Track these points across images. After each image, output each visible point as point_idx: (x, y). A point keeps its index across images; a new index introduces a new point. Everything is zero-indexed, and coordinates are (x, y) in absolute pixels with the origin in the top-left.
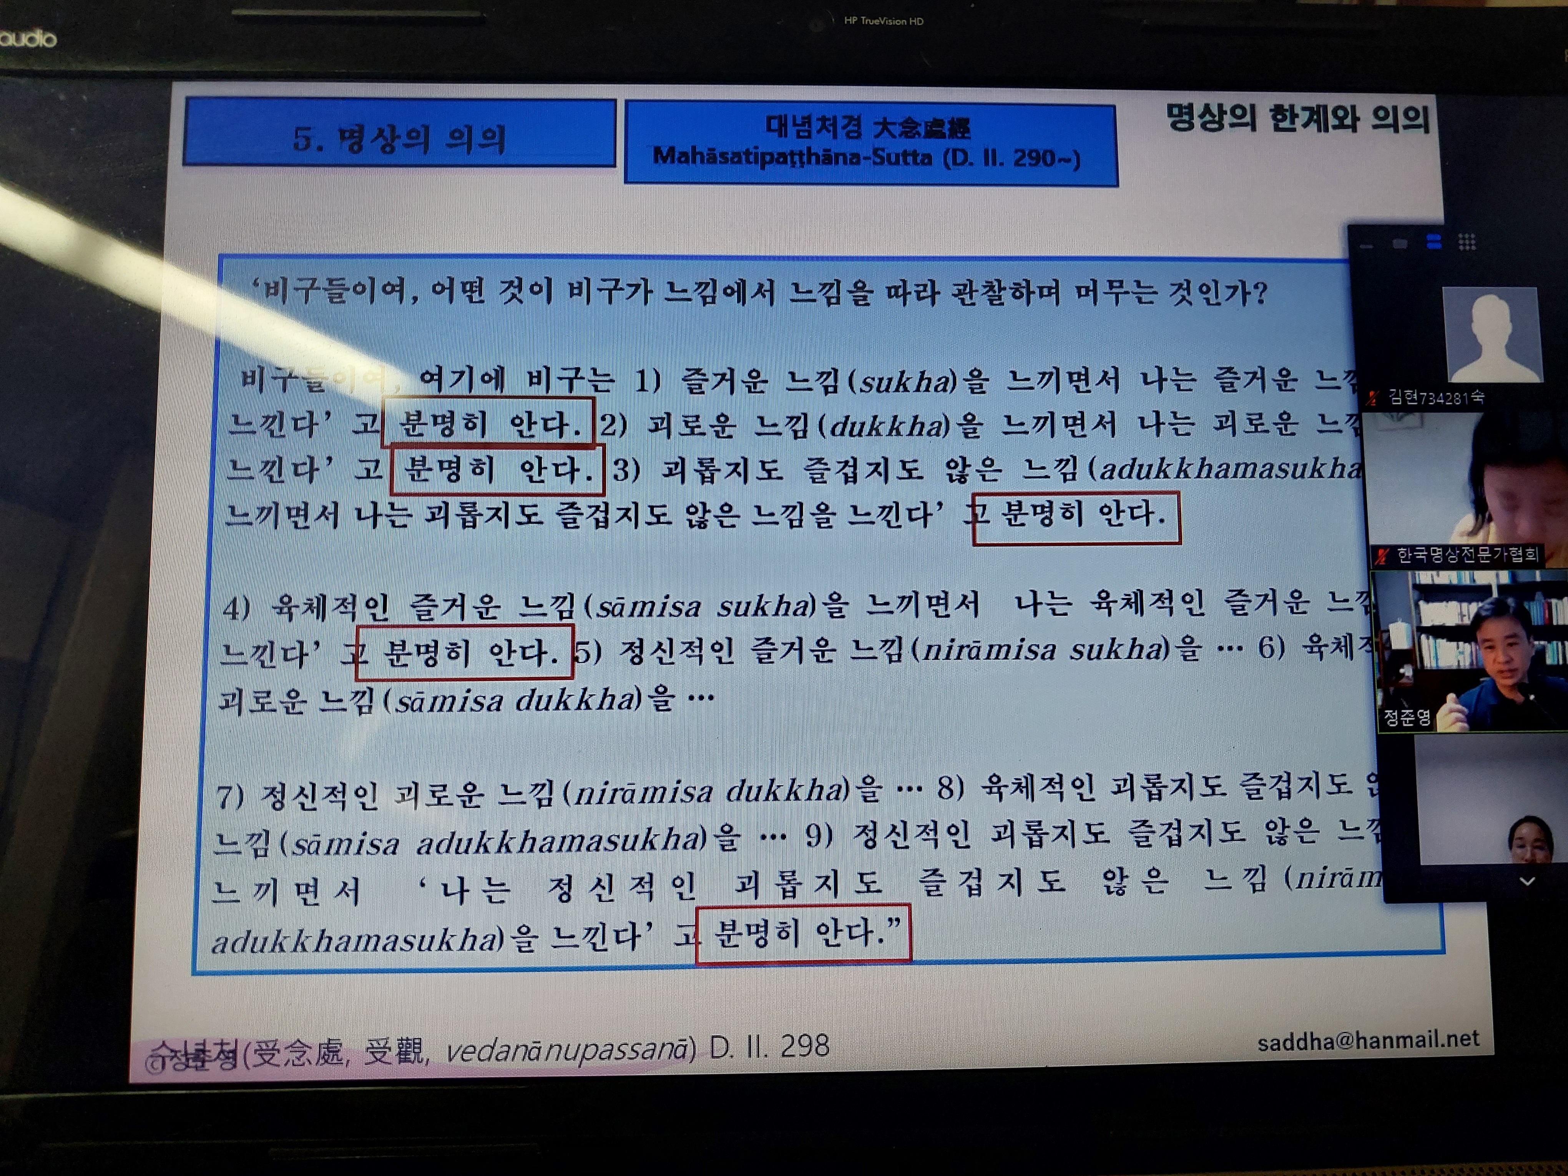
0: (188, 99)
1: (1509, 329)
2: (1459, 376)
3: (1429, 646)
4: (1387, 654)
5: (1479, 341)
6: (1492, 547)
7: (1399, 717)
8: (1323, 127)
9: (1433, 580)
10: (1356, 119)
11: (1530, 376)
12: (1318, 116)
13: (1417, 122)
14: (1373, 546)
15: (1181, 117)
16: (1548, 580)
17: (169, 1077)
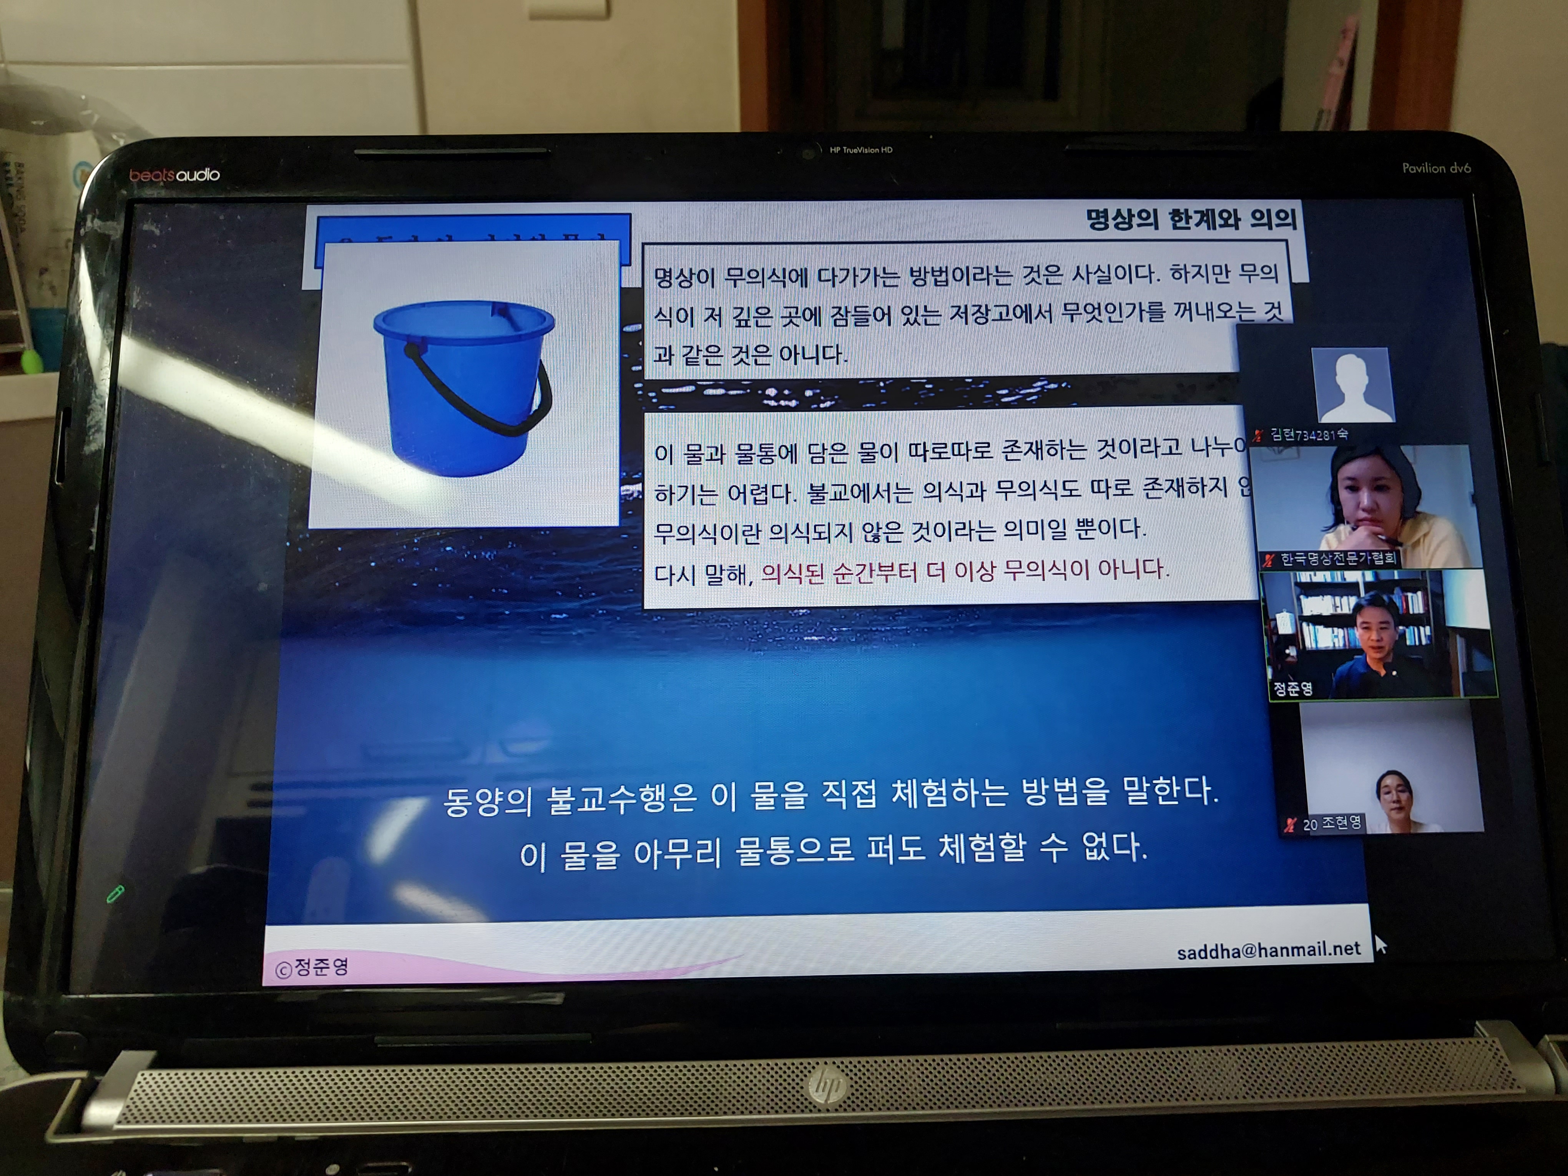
0: (319, 218)
1: (1365, 380)
2: (1328, 418)
3: (1309, 631)
4: (1275, 639)
5: (1343, 389)
6: (1358, 552)
7: (1287, 688)
8: (1212, 226)
9: (1311, 579)
11: (1385, 418)
12: (1207, 217)
13: (1287, 221)
14: (1261, 552)
15: (1098, 219)
16: (1405, 578)
17: (296, 980)
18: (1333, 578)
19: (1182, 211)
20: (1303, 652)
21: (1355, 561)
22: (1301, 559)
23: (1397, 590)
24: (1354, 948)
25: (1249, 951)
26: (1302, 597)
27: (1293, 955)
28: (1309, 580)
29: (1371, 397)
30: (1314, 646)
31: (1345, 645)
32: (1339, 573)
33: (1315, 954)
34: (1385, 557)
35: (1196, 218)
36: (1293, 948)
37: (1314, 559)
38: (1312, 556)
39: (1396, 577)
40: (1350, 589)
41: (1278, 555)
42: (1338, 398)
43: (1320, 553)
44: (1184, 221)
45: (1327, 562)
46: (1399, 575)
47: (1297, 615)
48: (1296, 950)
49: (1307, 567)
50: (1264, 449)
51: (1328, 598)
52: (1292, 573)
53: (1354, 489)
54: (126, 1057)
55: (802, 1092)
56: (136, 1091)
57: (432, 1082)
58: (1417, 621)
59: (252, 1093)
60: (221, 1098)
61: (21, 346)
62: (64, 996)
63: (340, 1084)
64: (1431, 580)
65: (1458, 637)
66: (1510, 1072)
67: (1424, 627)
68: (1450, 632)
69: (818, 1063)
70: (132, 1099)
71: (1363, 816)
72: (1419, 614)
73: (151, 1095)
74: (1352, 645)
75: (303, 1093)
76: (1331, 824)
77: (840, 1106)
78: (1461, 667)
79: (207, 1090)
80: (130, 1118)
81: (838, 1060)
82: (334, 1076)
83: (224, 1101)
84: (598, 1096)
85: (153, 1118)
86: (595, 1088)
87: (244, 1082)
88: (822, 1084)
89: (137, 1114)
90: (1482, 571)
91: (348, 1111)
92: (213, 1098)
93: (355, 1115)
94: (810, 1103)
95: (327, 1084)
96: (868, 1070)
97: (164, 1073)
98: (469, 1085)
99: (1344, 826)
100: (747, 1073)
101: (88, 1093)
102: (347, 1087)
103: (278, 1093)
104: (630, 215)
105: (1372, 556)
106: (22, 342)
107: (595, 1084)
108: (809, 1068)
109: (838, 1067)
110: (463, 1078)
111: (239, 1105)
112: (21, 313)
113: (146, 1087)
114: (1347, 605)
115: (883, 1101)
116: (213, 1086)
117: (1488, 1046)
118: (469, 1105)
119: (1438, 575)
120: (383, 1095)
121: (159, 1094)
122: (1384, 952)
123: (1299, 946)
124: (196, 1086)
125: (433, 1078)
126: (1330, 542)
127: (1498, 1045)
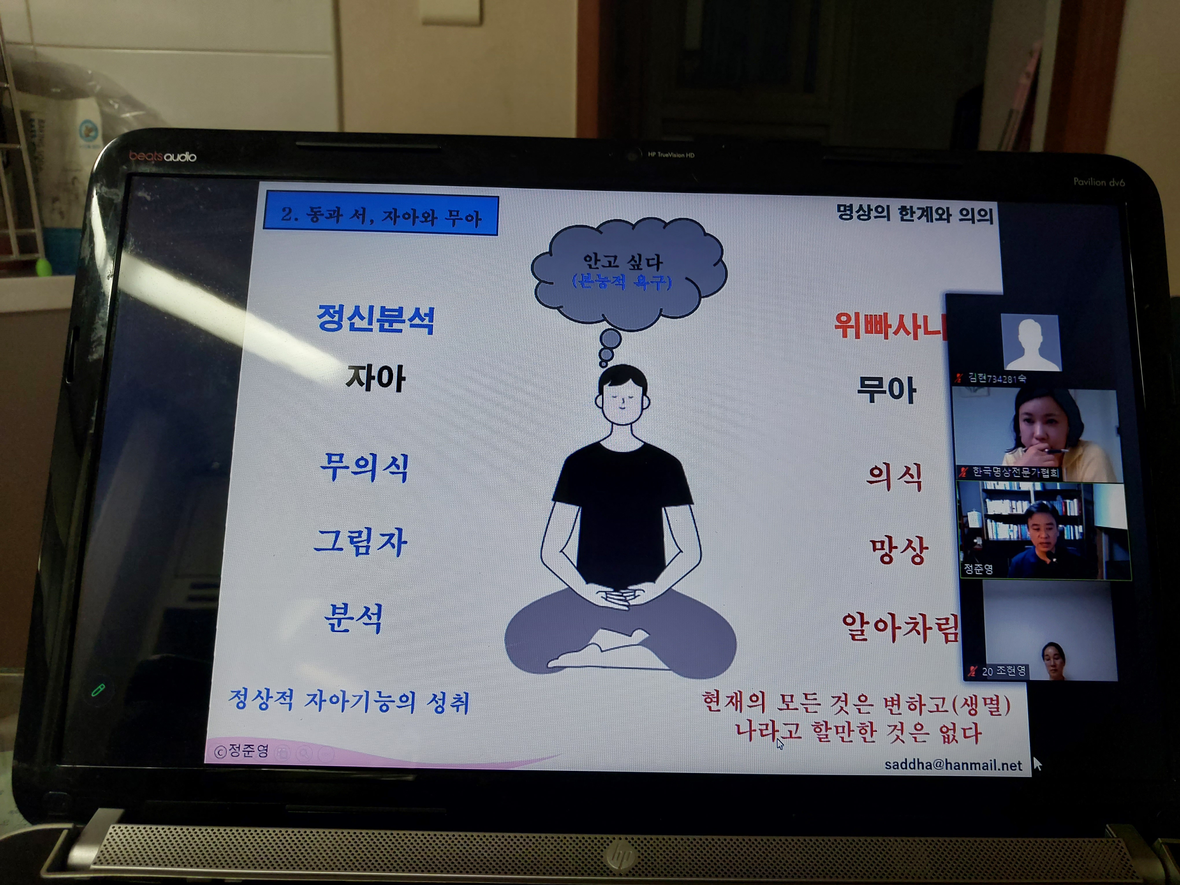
0: (268, 191)
1: (1041, 339)
2: (1012, 366)
3: (992, 527)
4: (966, 530)
5: (1023, 346)
6: (1030, 468)
7: (974, 568)
8: (930, 220)
9: (995, 487)
10: (949, 215)
11: (1054, 367)
12: (927, 213)
13: (986, 218)
14: (958, 466)
15: (845, 212)
16: (1064, 488)
17: (229, 760)
18: (1011, 487)
19: (908, 207)
20: (987, 541)
21: (1028, 475)
22: (988, 472)
23: (1059, 498)
24: (1018, 766)
25: (939, 764)
26: (987, 500)
27: (971, 769)
28: (993, 488)
29: (1044, 352)
30: (995, 537)
31: (1018, 537)
32: (1015, 483)
33: (987, 769)
34: (1050, 472)
35: (919, 213)
36: (971, 764)
37: (998, 472)
38: (996, 470)
39: (1058, 488)
40: (1024, 496)
41: (970, 468)
42: (1020, 352)
43: (1002, 468)
44: (909, 215)
45: (1007, 475)
46: (1060, 485)
47: (983, 514)
48: (973, 765)
49: (992, 478)
50: (963, 388)
51: (1007, 502)
52: (980, 482)
53: (1030, 421)
54: (101, 813)
55: (602, 860)
56: (108, 840)
57: (327, 842)
58: (1073, 521)
59: (194, 845)
60: (171, 847)
61: (36, 255)
62: (57, 765)
63: (259, 840)
64: (1084, 490)
65: (1103, 535)
66: (1131, 866)
67: (1078, 525)
68: (1098, 530)
69: (614, 839)
70: (105, 845)
71: (1027, 666)
72: (1074, 517)
73: (119, 843)
74: (1023, 537)
75: (232, 846)
76: (1003, 672)
77: (630, 872)
78: (1105, 557)
79: (161, 841)
80: (103, 861)
81: (629, 837)
82: (254, 834)
83: (173, 850)
84: (450, 857)
85: (120, 861)
86: (448, 851)
87: (188, 836)
88: (616, 855)
89: (108, 857)
90: (1123, 485)
91: (264, 862)
92: (165, 847)
93: (269, 865)
94: (608, 869)
95: (249, 840)
96: (652, 845)
97: (129, 827)
98: (355, 845)
99: (1013, 673)
100: (561, 844)
101: (73, 840)
102: (264, 843)
103: (213, 845)
104: (498, 197)
105: (1041, 471)
106: (37, 252)
107: (449, 848)
108: (608, 841)
109: (630, 842)
110: (350, 839)
111: (184, 854)
112: (37, 231)
113: (115, 837)
114: (1021, 507)
115: (662, 869)
116: (165, 838)
117: (1115, 845)
118: (354, 860)
119: (1089, 487)
120: (290, 850)
121: (125, 843)
122: (1040, 770)
123: (976, 762)
124: (153, 837)
125: (328, 839)
126: (1009, 460)
127: (1123, 844)
